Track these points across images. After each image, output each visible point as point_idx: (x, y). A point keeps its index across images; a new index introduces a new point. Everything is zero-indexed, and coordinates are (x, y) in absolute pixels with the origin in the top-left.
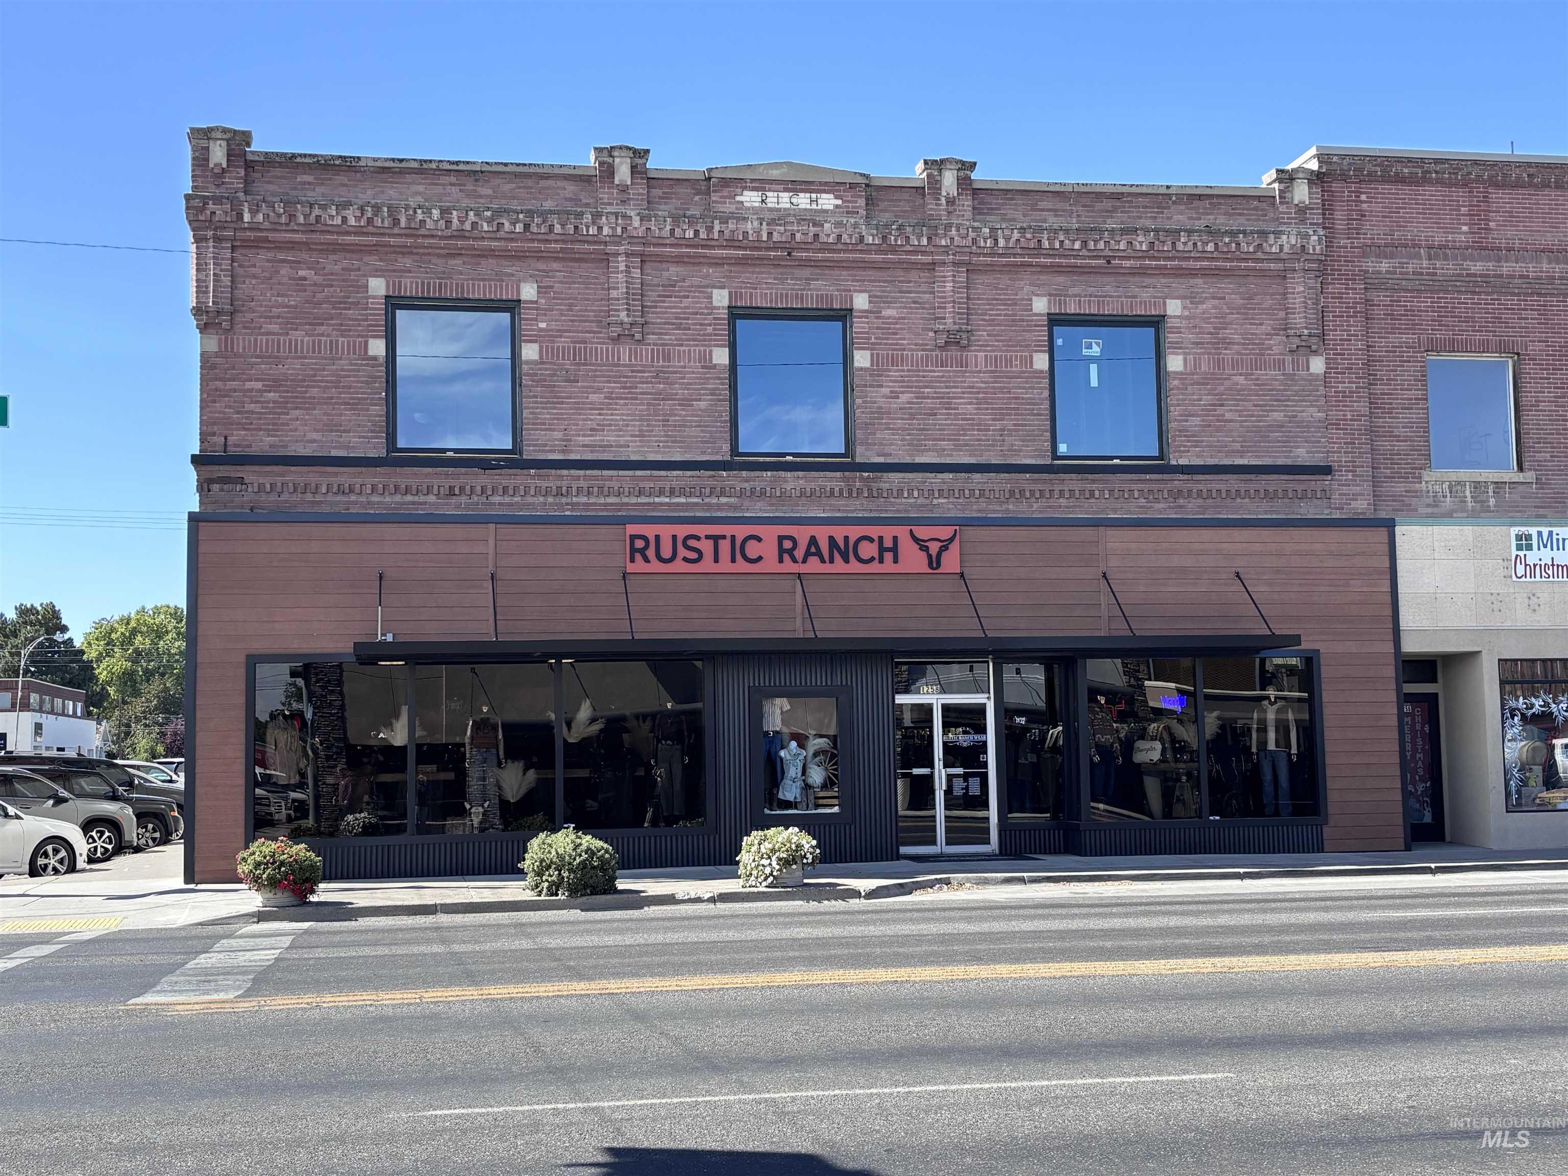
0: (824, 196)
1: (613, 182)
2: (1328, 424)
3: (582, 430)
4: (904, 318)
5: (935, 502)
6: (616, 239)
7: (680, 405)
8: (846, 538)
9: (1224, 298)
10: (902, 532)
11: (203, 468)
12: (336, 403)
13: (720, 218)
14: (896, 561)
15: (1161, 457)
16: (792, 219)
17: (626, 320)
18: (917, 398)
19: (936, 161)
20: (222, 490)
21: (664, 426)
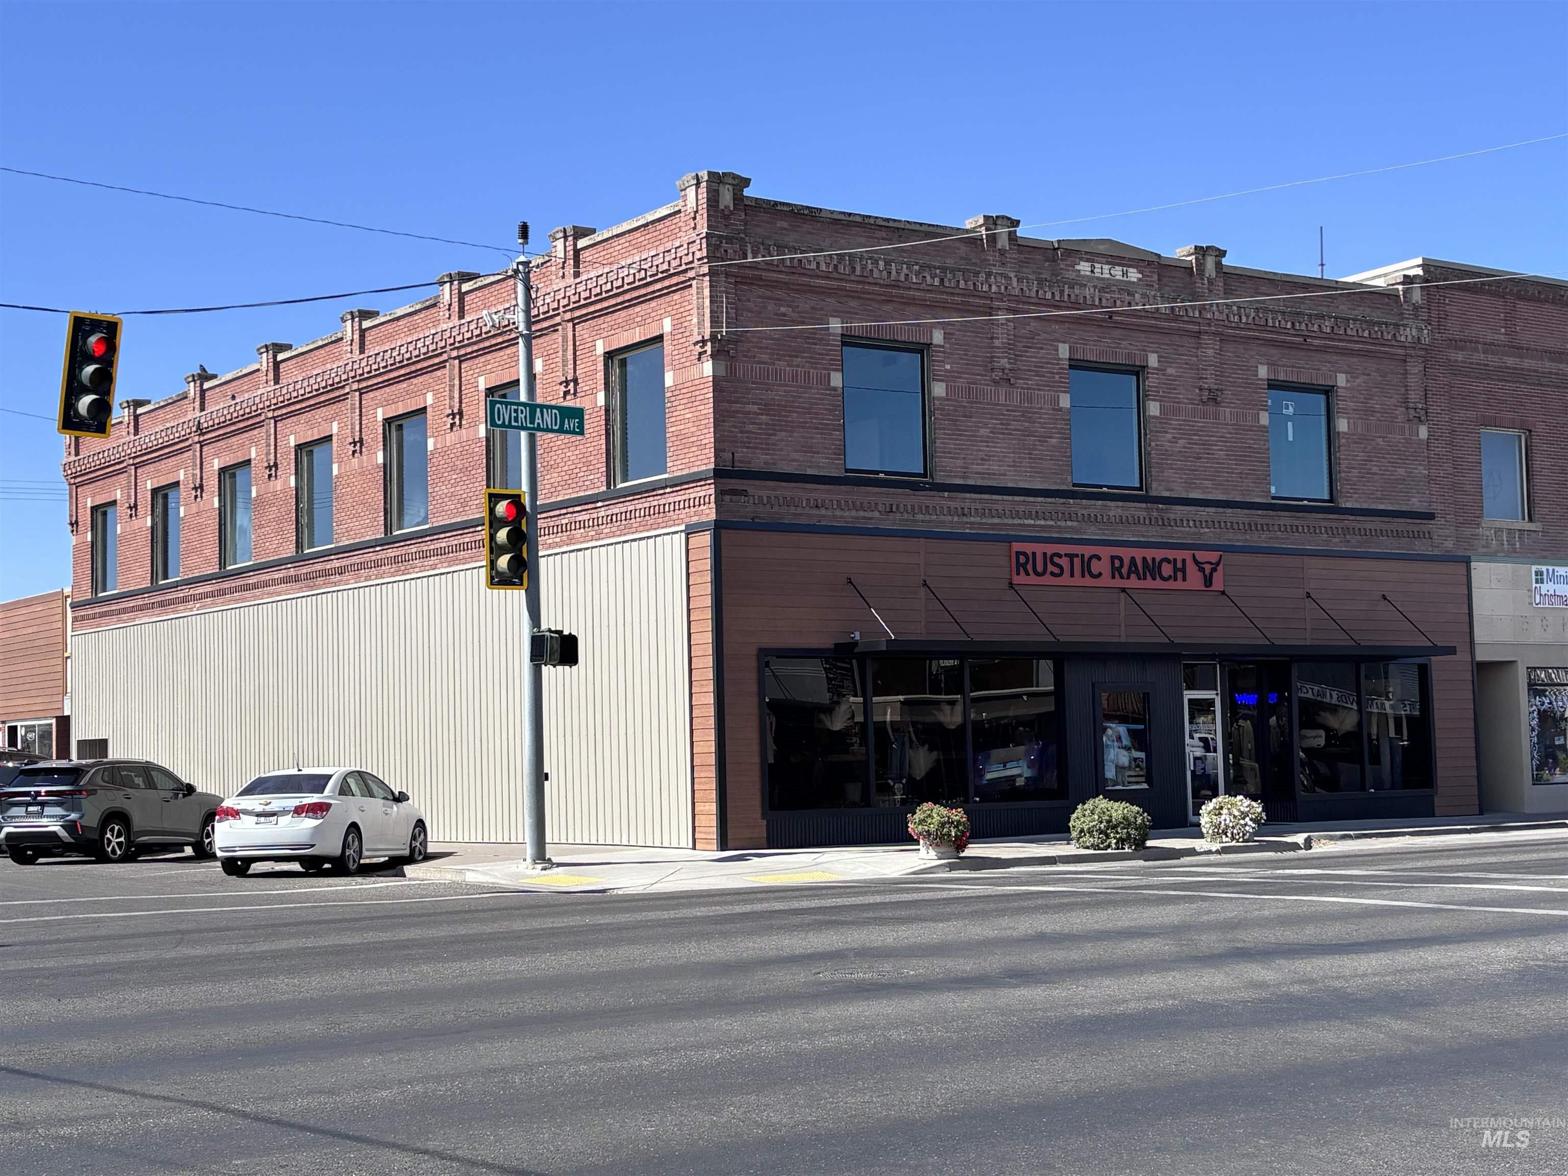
0: (1131, 270)
1: (995, 247)
2: (1430, 479)
3: (975, 459)
4: (1180, 376)
5: (1202, 531)
6: (1000, 296)
7: (1039, 441)
8: (1154, 559)
9: (1369, 375)
10: (1187, 554)
11: (721, 480)
12: (810, 427)
13: (1069, 284)
14: (1184, 579)
15: (1331, 501)
16: (1114, 288)
17: (1008, 366)
18: (1189, 443)
19: (1202, 247)
20: (731, 501)
21: (1030, 458)
